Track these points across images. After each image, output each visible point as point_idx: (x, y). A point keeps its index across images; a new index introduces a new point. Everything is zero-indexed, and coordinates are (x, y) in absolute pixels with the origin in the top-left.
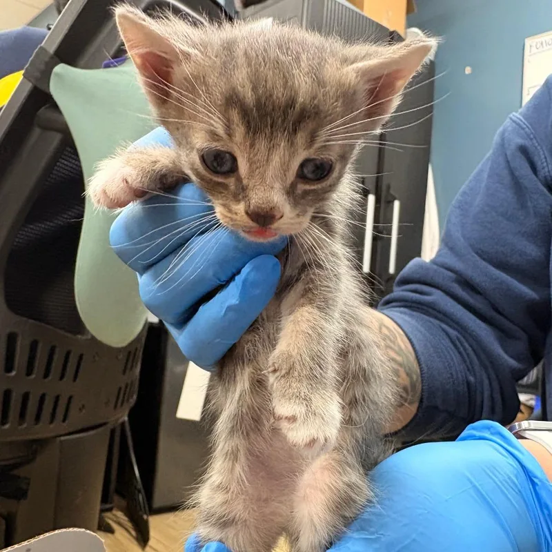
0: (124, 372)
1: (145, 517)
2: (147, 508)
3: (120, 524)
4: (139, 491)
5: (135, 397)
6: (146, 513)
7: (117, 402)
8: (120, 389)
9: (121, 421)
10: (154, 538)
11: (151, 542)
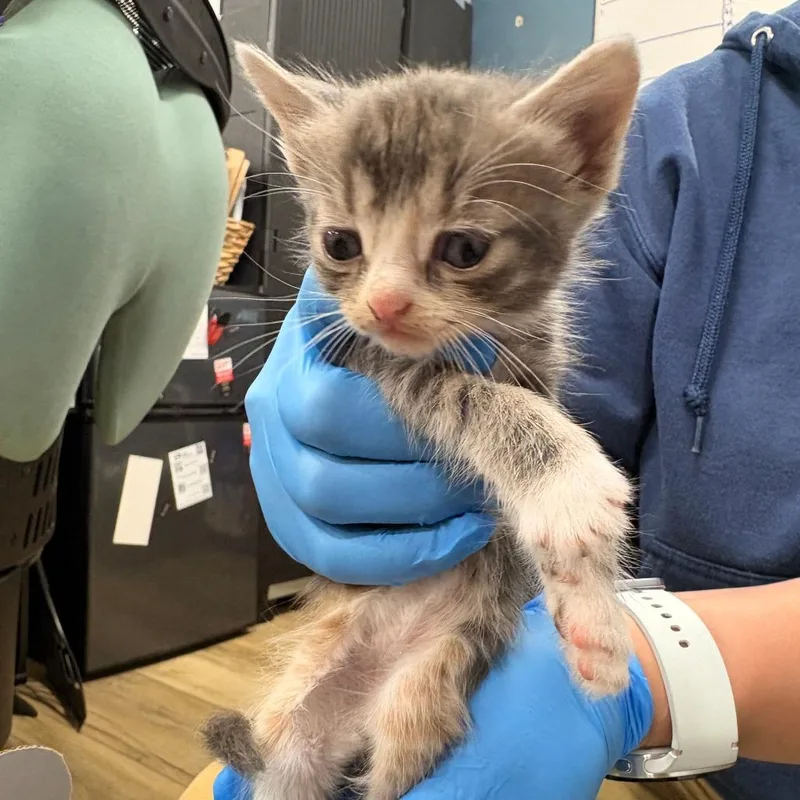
0: (35, 494)
1: (77, 686)
2: (79, 673)
3: (39, 699)
4: (65, 651)
5: (53, 525)
6: (78, 681)
7: (27, 537)
8: (31, 517)
9: (33, 561)
10: (92, 713)
11: (89, 720)
